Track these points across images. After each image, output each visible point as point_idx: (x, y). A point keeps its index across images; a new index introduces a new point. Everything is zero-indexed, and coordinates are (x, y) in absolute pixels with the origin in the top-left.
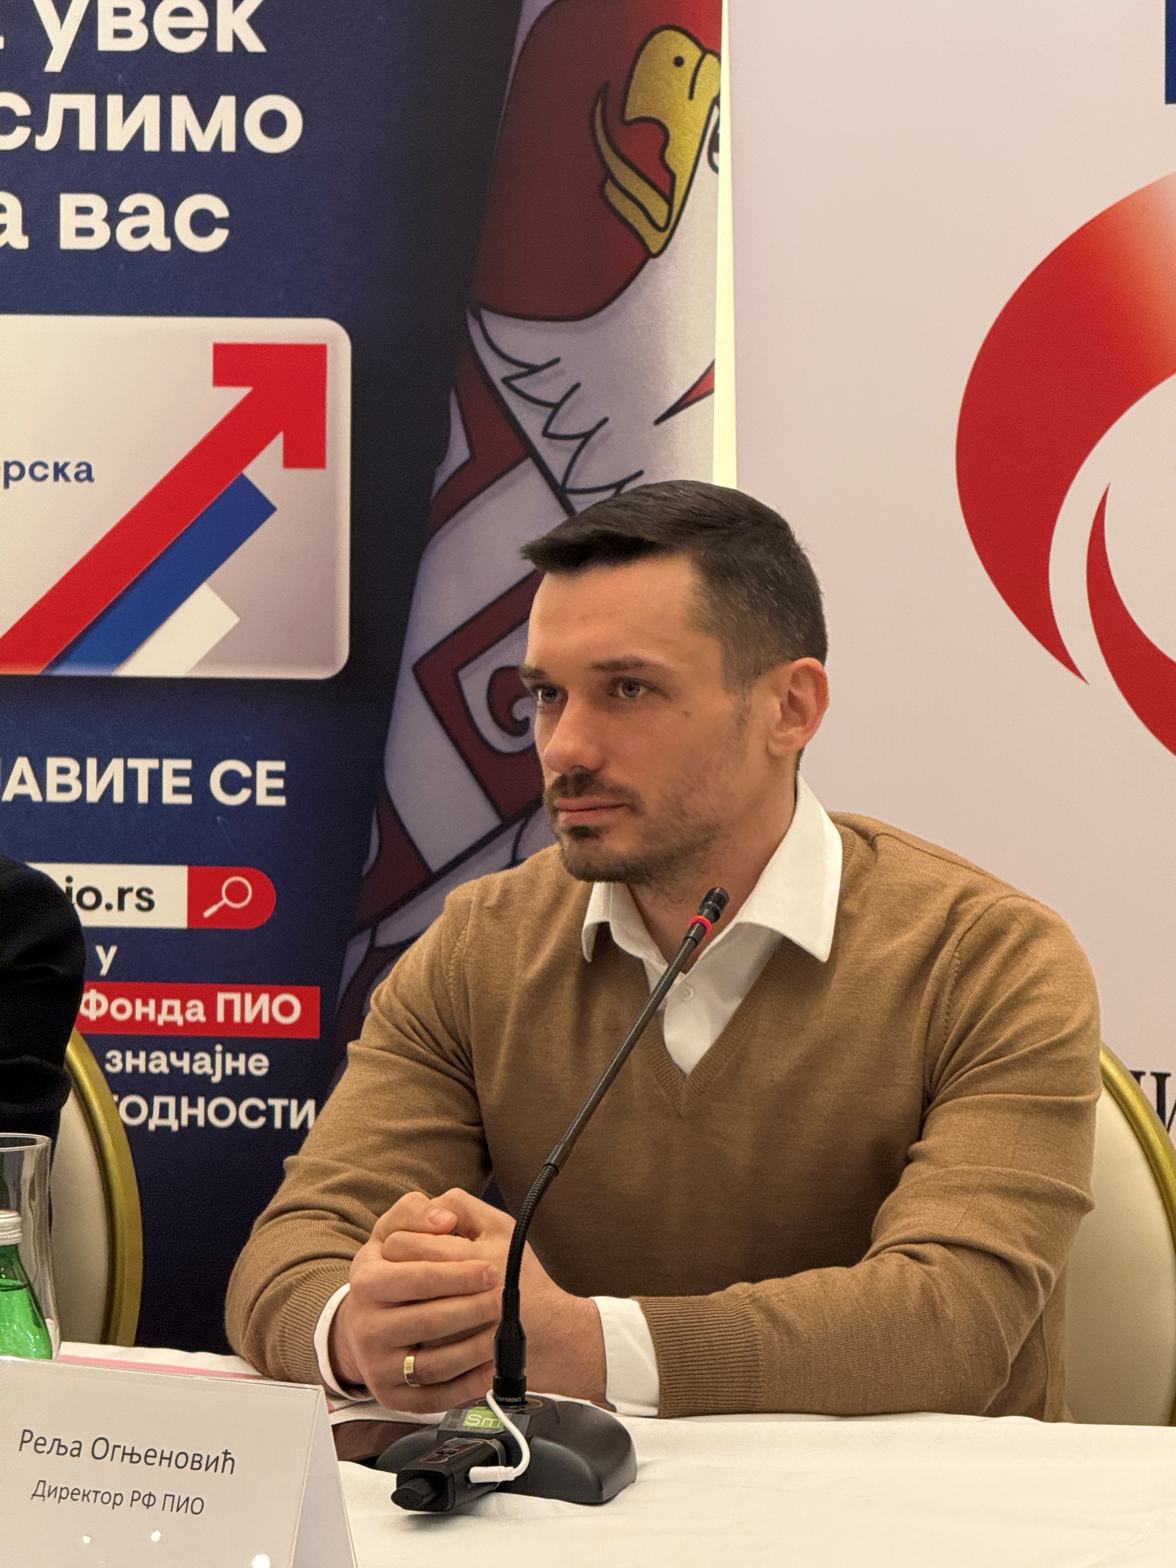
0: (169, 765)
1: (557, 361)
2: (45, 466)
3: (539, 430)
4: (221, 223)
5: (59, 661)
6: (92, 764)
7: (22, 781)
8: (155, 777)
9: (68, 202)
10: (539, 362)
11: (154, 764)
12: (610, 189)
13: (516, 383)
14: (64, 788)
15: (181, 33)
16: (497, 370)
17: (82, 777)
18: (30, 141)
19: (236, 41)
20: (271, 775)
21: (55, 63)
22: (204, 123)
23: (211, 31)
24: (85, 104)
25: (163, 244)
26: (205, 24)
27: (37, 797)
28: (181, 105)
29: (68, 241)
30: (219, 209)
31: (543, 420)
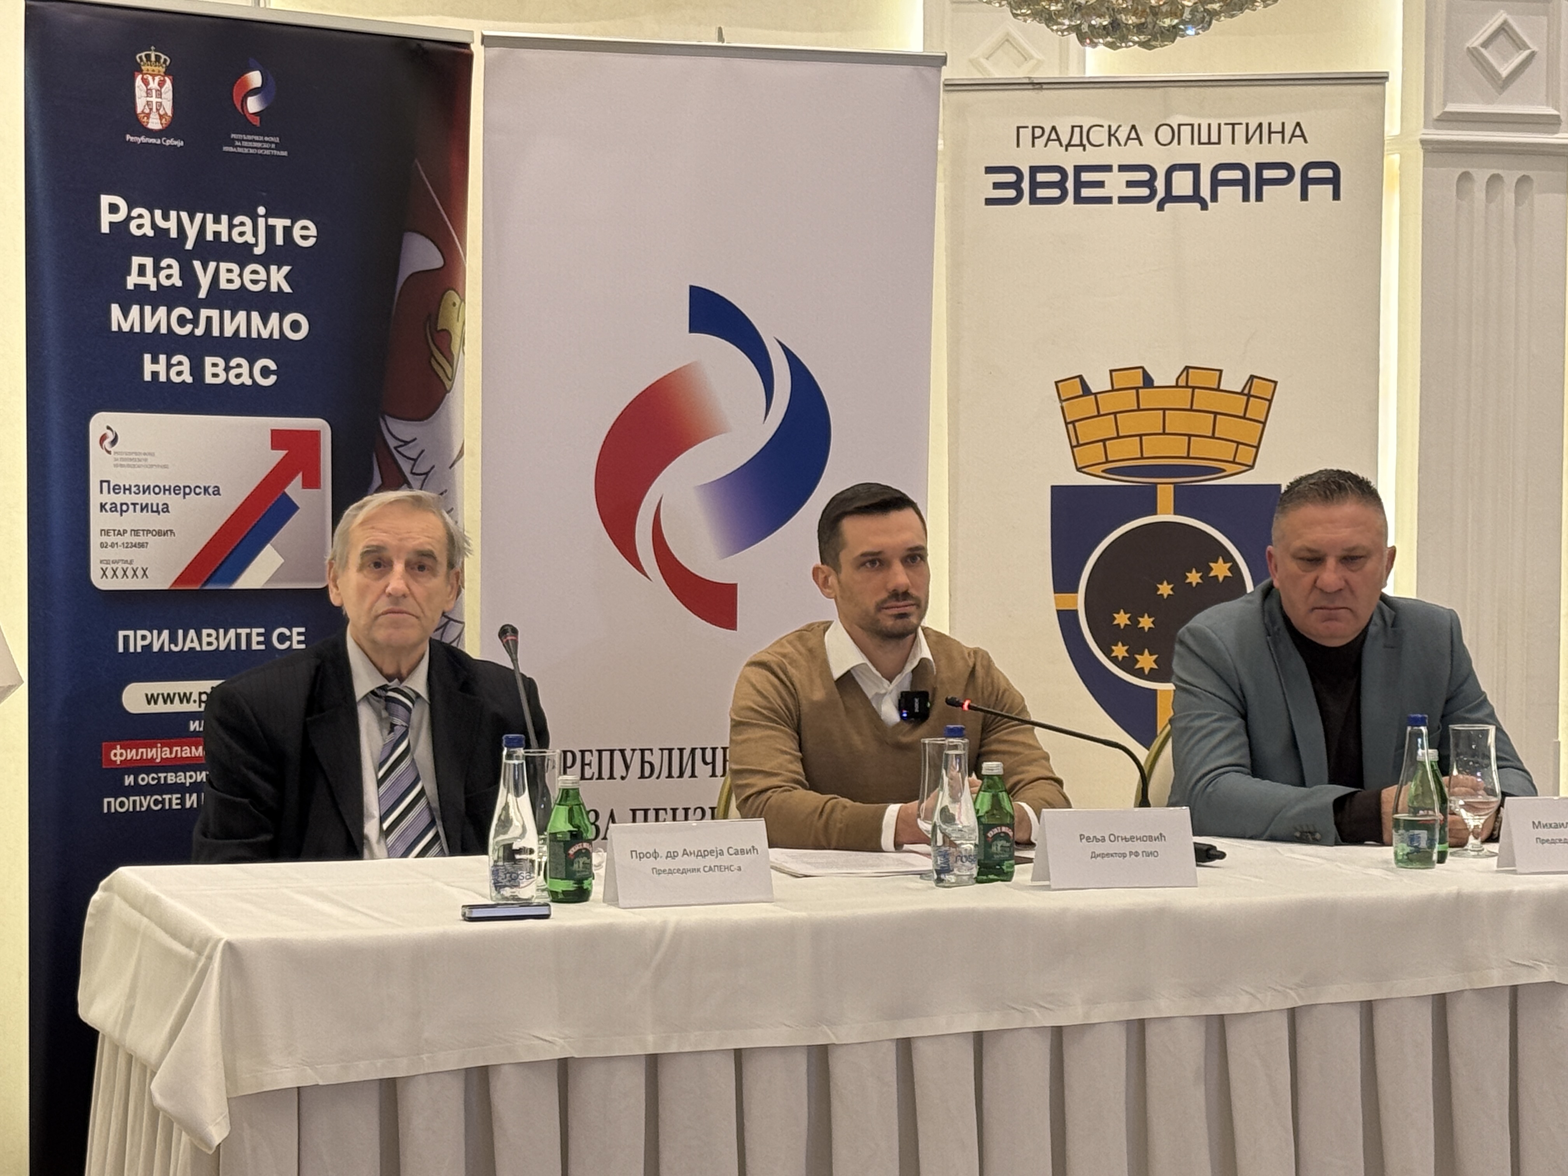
0: (255, 631)
1: (415, 439)
2: (200, 487)
3: (409, 470)
4: (273, 372)
5: (207, 582)
6: (221, 631)
7: (192, 641)
8: (249, 636)
9: (209, 360)
10: (408, 440)
11: (248, 630)
12: (433, 362)
13: (399, 449)
14: (209, 644)
15: (254, 282)
16: (392, 443)
17: (217, 638)
18: (193, 331)
19: (279, 287)
20: (299, 634)
21: (202, 294)
22: (265, 325)
23: (268, 281)
24: (215, 313)
25: (249, 382)
26: (265, 278)
27: (198, 649)
28: (255, 315)
29: (209, 380)
30: (273, 366)
31: (411, 466)
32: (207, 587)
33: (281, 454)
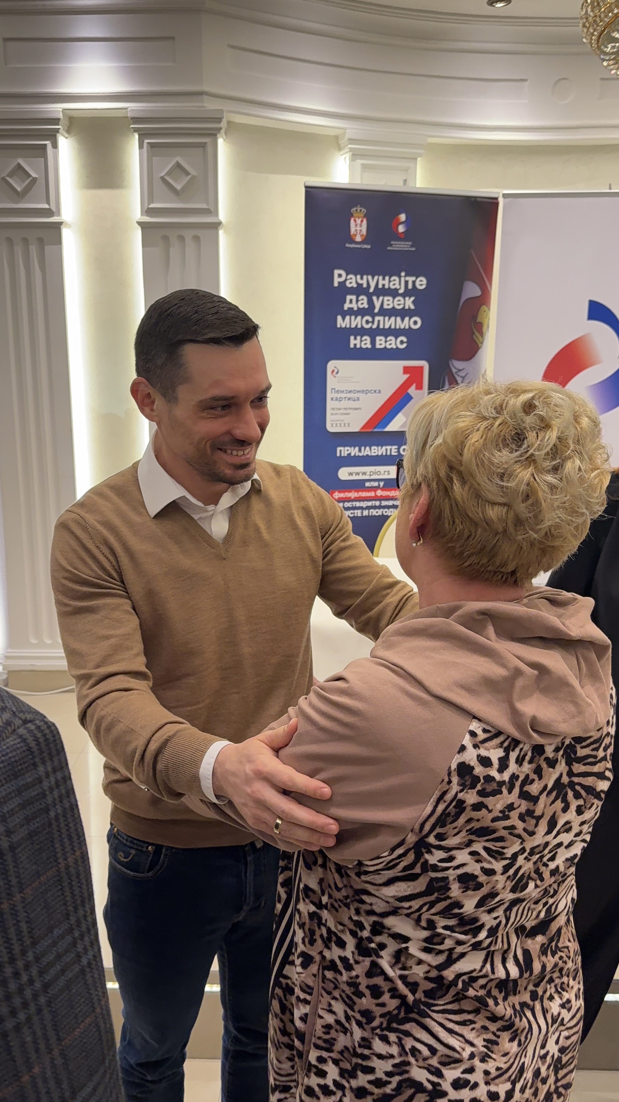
1: (464, 369)
2: (372, 390)
4: (405, 342)
5: (374, 428)
6: (380, 447)
7: (368, 452)
8: (391, 450)
9: (378, 338)
10: (461, 369)
11: (391, 447)
12: (474, 335)
13: (457, 373)
14: (374, 452)
15: (399, 305)
16: (454, 371)
17: (378, 450)
18: (372, 326)
19: (409, 306)
21: (376, 310)
22: (403, 323)
24: (381, 318)
25: (394, 347)
26: (403, 303)
27: (370, 454)
28: (399, 319)
29: (378, 346)
32: (375, 430)
33: (407, 376)
